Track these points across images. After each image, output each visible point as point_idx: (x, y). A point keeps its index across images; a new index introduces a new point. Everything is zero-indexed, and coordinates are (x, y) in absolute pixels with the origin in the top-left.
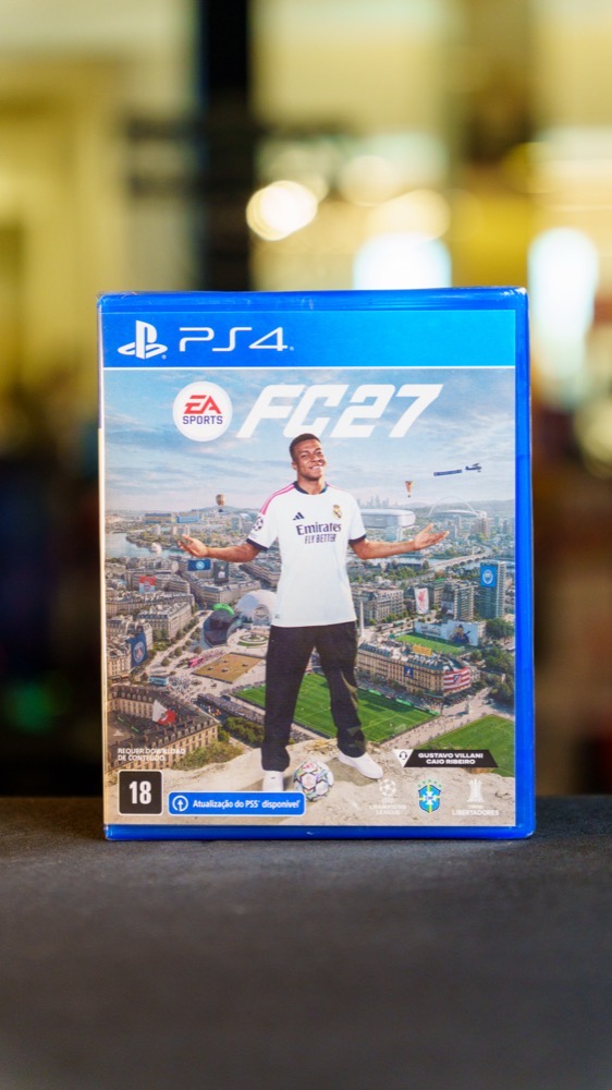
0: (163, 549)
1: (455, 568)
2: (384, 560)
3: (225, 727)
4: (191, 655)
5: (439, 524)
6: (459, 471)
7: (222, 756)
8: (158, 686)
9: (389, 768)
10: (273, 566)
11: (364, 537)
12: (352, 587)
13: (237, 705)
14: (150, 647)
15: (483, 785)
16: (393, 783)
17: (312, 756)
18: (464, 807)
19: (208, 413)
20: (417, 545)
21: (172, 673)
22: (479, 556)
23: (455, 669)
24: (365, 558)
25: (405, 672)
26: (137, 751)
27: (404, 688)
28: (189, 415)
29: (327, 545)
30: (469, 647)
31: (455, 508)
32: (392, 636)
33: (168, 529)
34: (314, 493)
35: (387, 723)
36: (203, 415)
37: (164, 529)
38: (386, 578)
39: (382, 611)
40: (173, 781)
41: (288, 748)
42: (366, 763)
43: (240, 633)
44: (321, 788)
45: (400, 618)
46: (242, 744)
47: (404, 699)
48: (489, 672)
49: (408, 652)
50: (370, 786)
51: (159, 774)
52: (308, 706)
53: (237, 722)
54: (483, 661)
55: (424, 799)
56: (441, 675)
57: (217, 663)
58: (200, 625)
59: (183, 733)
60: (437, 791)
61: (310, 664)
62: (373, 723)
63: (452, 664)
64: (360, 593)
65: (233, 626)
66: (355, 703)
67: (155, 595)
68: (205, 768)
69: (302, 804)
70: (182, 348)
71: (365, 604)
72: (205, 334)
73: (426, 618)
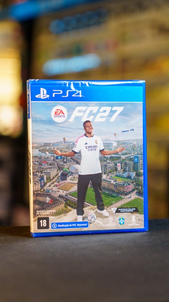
0: (49, 153)
1: (127, 158)
2: (109, 156)
3: (66, 204)
4: (57, 183)
5: (123, 145)
6: (128, 131)
7: (66, 212)
8: (48, 192)
9: (111, 213)
10: (79, 157)
11: (104, 149)
12: (101, 163)
13: (70, 197)
14: (46, 181)
15: (135, 217)
16: (112, 217)
17: (90, 211)
18: (131, 223)
19: (61, 114)
20: (118, 151)
21: (52, 189)
22: (134, 154)
23: (128, 185)
24: (104, 155)
25: (115, 187)
26: (42, 211)
27: (115, 191)
28: (56, 115)
29: (94, 152)
30: (131, 179)
31: (127, 141)
32: (111, 177)
33: (50, 148)
34: (90, 137)
35: (110, 201)
36: (59, 115)
37: (49, 148)
38: (110, 160)
39: (109, 170)
40: (52, 219)
41: (84, 209)
42: (105, 212)
43: (70, 177)
44: (93, 220)
45: (113, 172)
46: (71, 208)
47: (114, 194)
48: (137, 186)
49: (115, 181)
50: (106, 219)
51: (48, 218)
52: (89, 197)
53: (70, 202)
54: (135, 183)
55: (120, 222)
56: (124, 187)
57: (64, 185)
58: (59, 175)
59: (55, 206)
60: (123, 219)
61: (89, 185)
62: (106, 201)
63: (127, 184)
64: (103, 165)
65: (68, 175)
66: (101, 196)
67: (47, 166)
68: (61, 215)
69: (88, 225)
70: (54, 96)
71: (104, 168)
72: (60, 92)
73: (120, 171)
